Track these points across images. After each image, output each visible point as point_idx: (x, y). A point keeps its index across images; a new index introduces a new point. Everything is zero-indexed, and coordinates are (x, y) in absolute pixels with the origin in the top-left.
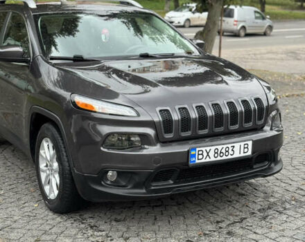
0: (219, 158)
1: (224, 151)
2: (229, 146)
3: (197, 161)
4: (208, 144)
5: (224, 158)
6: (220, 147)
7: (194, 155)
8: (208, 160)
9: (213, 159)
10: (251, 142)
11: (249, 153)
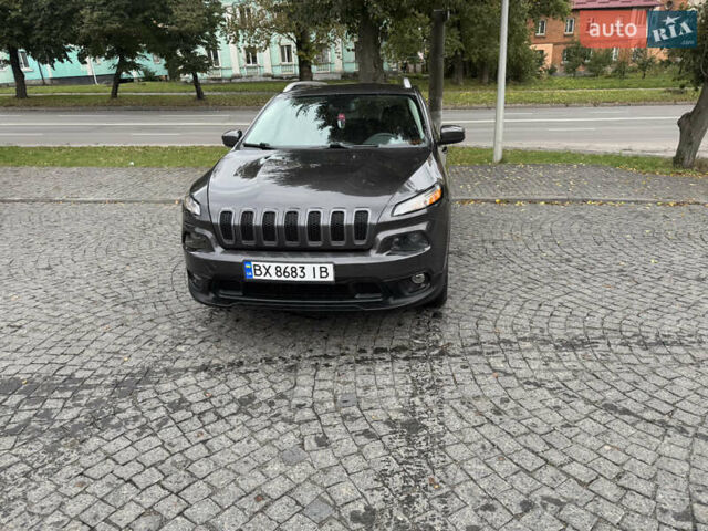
0: (283, 278)
1: (289, 270)
2: (297, 266)
3: (255, 277)
4: (265, 259)
5: (290, 278)
6: (283, 266)
7: (250, 270)
8: (268, 277)
9: (274, 278)
10: (331, 266)
11: (331, 278)
